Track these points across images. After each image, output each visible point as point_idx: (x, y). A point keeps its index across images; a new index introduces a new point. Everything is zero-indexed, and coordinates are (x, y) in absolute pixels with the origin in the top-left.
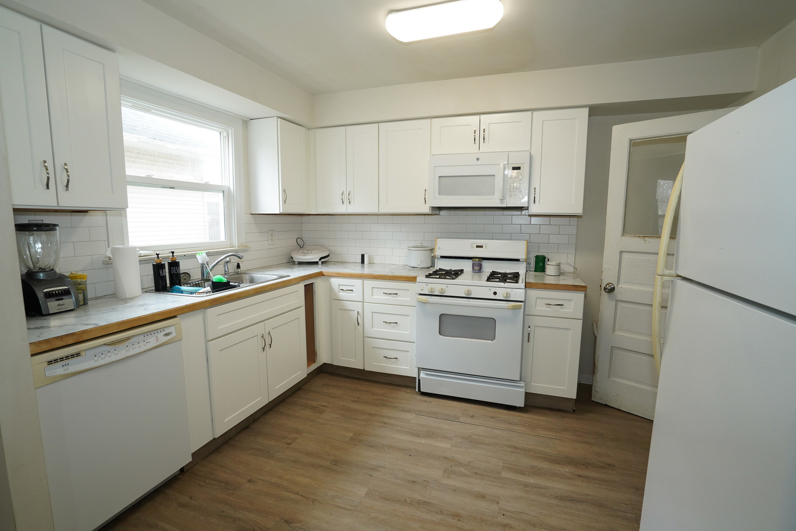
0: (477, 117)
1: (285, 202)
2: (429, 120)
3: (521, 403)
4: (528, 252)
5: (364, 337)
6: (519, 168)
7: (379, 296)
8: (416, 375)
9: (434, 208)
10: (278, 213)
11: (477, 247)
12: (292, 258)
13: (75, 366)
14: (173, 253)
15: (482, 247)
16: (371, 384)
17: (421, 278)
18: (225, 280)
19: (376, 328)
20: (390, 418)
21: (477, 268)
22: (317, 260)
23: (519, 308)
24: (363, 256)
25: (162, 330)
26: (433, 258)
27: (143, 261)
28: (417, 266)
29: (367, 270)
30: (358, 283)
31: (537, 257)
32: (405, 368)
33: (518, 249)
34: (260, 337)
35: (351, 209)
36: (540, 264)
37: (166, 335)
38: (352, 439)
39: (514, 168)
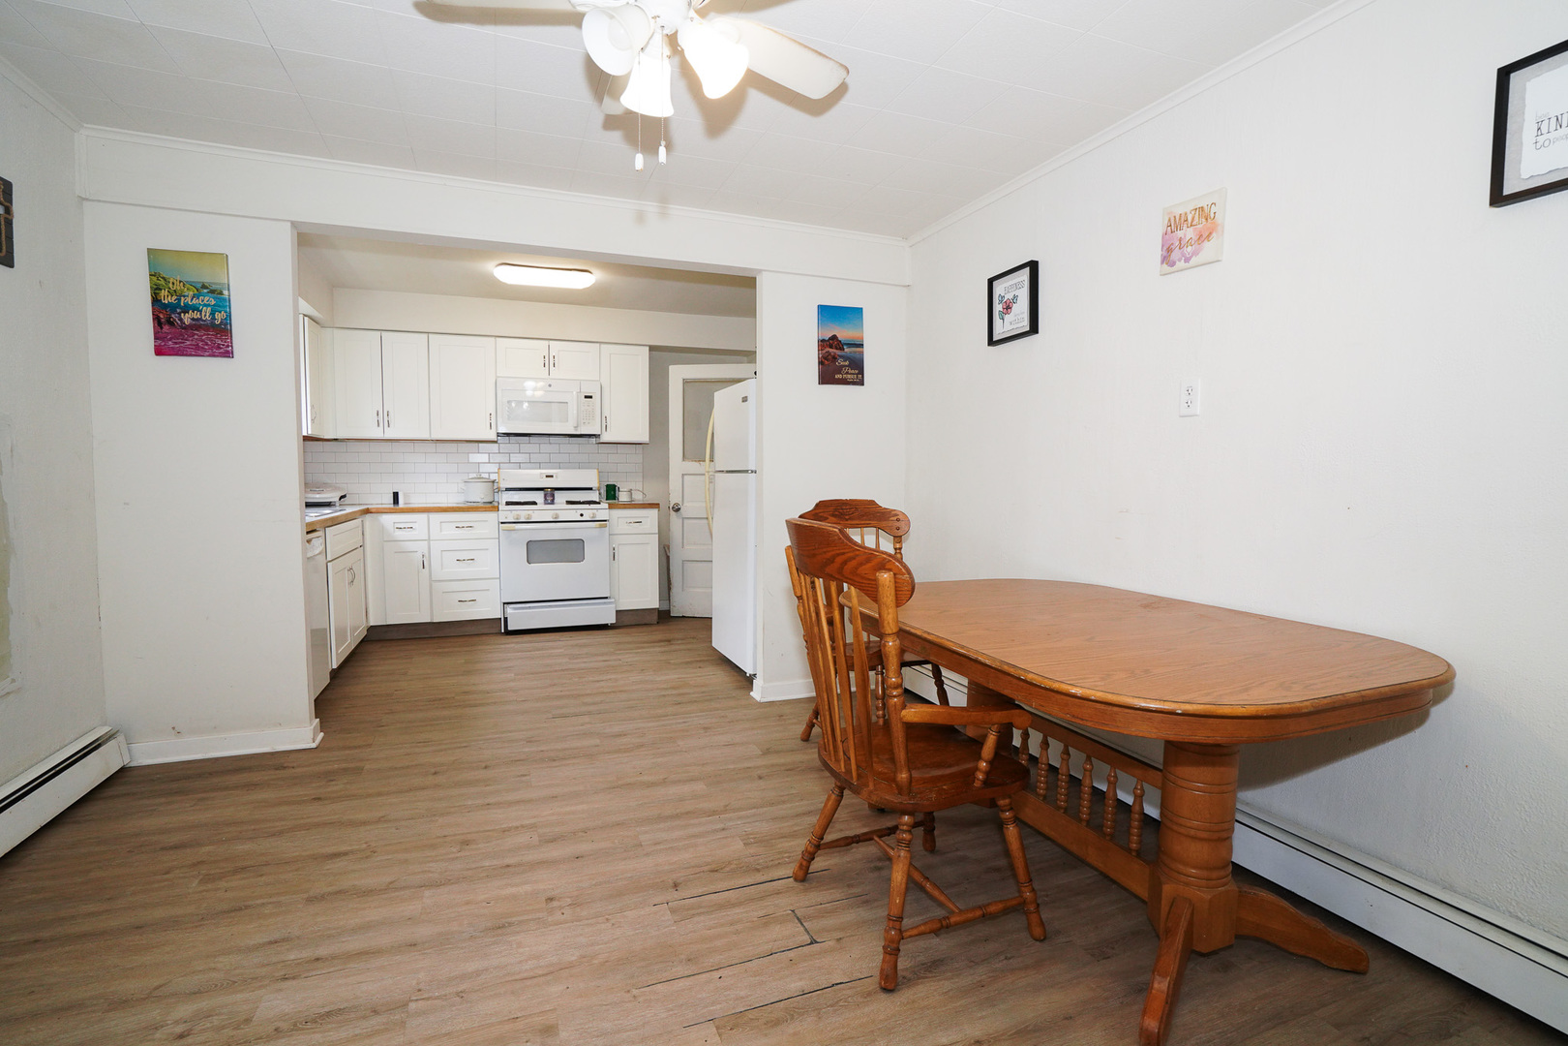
0: (546, 342)
1: (313, 421)
2: (493, 339)
3: (611, 619)
4: (600, 481)
5: (431, 581)
6: (591, 397)
7: (450, 531)
8: (498, 614)
9: (498, 435)
10: (307, 435)
11: (547, 477)
15: (552, 477)
16: (439, 639)
17: (502, 506)
19: (446, 567)
21: (549, 499)
22: (336, 499)
23: (605, 526)
24: (394, 494)
26: (497, 491)
28: (479, 501)
30: (420, 518)
31: (607, 486)
32: (487, 609)
33: (590, 478)
34: (347, 569)
35: (389, 435)
36: (611, 492)
39: (586, 397)
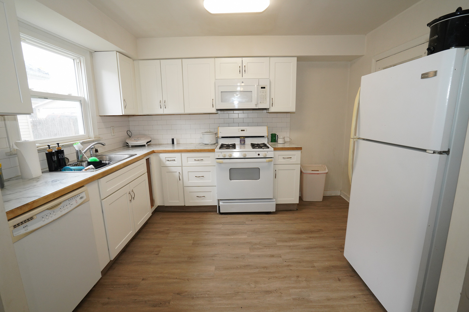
0: (240, 59)
1: (125, 107)
2: (213, 59)
3: (274, 210)
4: (268, 132)
5: (184, 187)
6: (264, 88)
7: (192, 162)
8: (216, 204)
9: (218, 110)
10: (122, 115)
11: (242, 130)
12: (127, 143)
13: (32, 226)
14: (58, 144)
15: (244, 130)
16: (189, 213)
17: (217, 150)
18: (98, 160)
19: (190, 180)
20: (209, 229)
21: (242, 142)
22: (145, 144)
23: (272, 161)
24: (173, 140)
25: (78, 195)
26: (217, 138)
27: (40, 151)
28: (208, 144)
29: (176, 148)
30: (178, 155)
31: (272, 135)
32: (210, 201)
33: (263, 131)
34: (128, 193)
35: (166, 112)
36: (274, 138)
37: (81, 198)
38: (193, 244)
39: (262, 88)
